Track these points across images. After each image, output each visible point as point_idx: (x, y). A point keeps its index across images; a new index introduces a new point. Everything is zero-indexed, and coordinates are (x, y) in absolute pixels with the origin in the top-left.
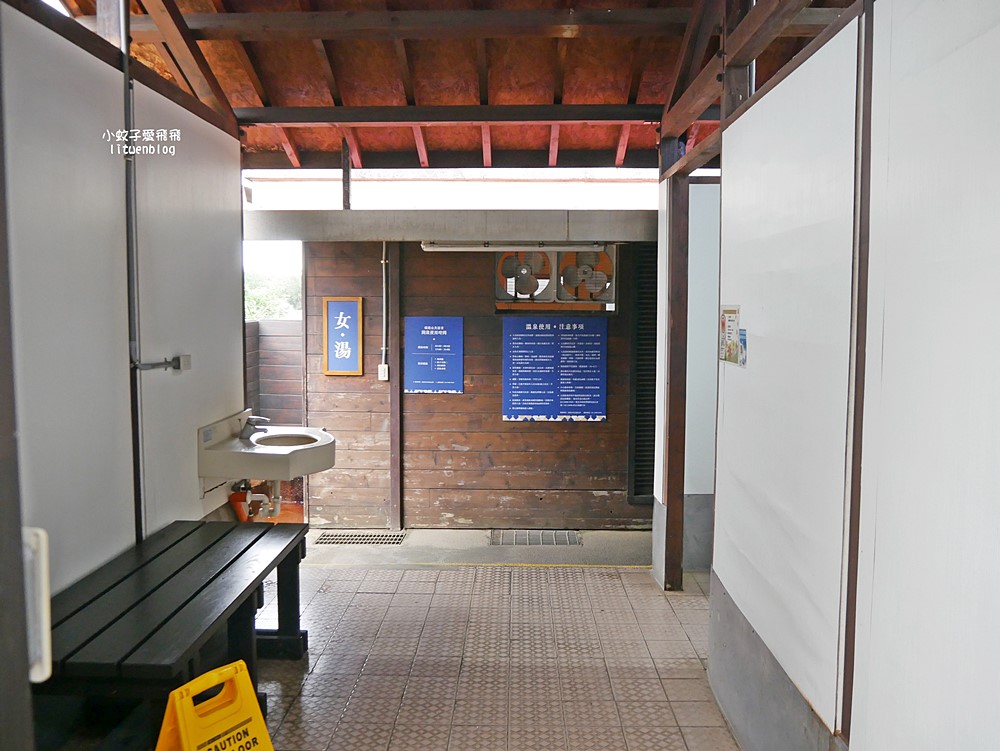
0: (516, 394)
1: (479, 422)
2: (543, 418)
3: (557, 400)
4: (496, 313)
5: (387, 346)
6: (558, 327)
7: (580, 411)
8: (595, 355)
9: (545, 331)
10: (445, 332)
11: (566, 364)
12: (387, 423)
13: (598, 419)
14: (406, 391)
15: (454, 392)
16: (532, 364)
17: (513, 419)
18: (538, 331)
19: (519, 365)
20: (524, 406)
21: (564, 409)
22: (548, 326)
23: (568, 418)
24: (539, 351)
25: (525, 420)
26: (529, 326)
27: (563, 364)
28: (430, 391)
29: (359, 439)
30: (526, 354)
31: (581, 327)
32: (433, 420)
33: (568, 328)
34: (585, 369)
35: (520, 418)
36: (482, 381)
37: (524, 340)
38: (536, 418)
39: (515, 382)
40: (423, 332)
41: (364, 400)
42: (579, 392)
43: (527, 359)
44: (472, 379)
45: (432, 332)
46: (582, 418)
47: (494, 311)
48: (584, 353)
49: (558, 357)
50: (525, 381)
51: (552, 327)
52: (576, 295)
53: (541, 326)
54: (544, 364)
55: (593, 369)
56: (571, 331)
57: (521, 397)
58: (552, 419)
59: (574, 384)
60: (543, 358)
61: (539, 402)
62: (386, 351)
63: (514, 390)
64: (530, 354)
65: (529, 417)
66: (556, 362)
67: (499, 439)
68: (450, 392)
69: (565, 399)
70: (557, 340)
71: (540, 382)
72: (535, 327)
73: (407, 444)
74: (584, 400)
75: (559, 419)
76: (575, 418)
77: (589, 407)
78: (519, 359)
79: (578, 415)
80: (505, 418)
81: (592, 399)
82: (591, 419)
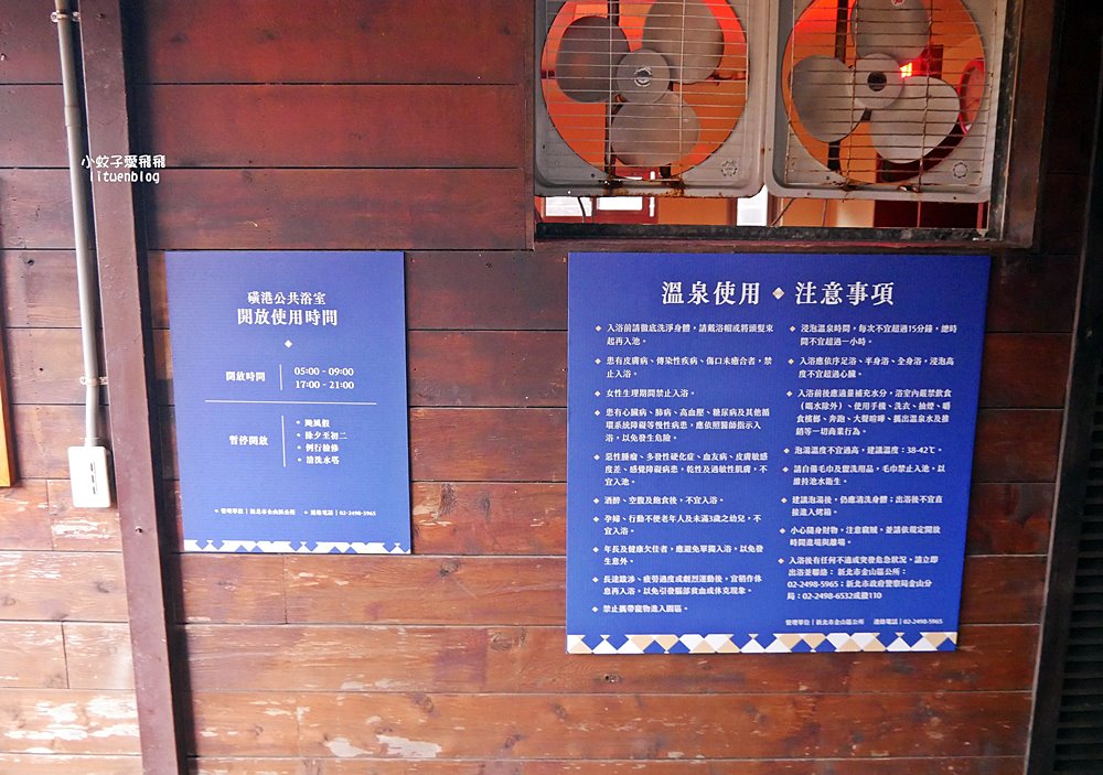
0: (617, 554)
1: (477, 654)
2: (719, 643)
3: (777, 577)
4: (539, 237)
5: (100, 370)
6: (790, 293)
7: (863, 615)
8: (933, 405)
9: (739, 312)
10: (331, 317)
11: (816, 440)
12: (124, 659)
13: (927, 643)
14: (189, 545)
15: (377, 548)
16: (684, 440)
17: (605, 648)
18: (711, 312)
19: (631, 447)
20: (650, 600)
21: (802, 609)
22: (752, 293)
23: (813, 641)
24: (715, 389)
25: (654, 650)
26: (672, 293)
27: (804, 441)
28: (283, 547)
29: (29, 717)
30: (663, 403)
31: (885, 293)
32: (297, 653)
33: (832, 296)
34: (890, 460)
35: (635, 645)
36: (486, 504)
37: (653, 345)
38: (693, 642)
39: (612, 510)
40: (244, 316)
41: (32, 575)
42: (859, 546)
43: (665, 425)
44: (446, 500)
45: (279, 316)
46: (866, 642)
47: (531, 229)
48: (890, 400)
49: (787, 413)
50: (655, 509)
51: (766, 294)
52: (834, 166)
53: (725, 291)
54: (732, 443)
55: (919, 459)
56: (844, 312)
57: (639, 566)
58: (753, 647)
59: (844, 516)
60: (727, 419)
61: (708, 584)
62: (101, 391)
63: (614, 540)
64: (675, 404)
65: (667, 642)
66: (777, 435)
67: (552, 717)
68: (359, 547)
69: (806, 574)
70: (784, 344)
71: (711, 510)
72: (699, 296)
73: (207, 733)
74: (883, 574)
75: (782, 644)
76: (840, 642)
77: (895, 602)
78: (635, 422)
79: (850, 630)
80: (575, 644)
81: (912, 571)
82: (899, 645)
